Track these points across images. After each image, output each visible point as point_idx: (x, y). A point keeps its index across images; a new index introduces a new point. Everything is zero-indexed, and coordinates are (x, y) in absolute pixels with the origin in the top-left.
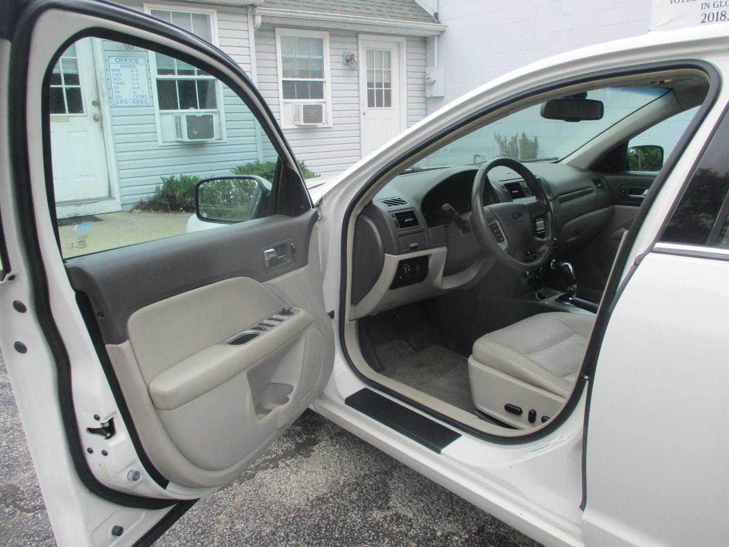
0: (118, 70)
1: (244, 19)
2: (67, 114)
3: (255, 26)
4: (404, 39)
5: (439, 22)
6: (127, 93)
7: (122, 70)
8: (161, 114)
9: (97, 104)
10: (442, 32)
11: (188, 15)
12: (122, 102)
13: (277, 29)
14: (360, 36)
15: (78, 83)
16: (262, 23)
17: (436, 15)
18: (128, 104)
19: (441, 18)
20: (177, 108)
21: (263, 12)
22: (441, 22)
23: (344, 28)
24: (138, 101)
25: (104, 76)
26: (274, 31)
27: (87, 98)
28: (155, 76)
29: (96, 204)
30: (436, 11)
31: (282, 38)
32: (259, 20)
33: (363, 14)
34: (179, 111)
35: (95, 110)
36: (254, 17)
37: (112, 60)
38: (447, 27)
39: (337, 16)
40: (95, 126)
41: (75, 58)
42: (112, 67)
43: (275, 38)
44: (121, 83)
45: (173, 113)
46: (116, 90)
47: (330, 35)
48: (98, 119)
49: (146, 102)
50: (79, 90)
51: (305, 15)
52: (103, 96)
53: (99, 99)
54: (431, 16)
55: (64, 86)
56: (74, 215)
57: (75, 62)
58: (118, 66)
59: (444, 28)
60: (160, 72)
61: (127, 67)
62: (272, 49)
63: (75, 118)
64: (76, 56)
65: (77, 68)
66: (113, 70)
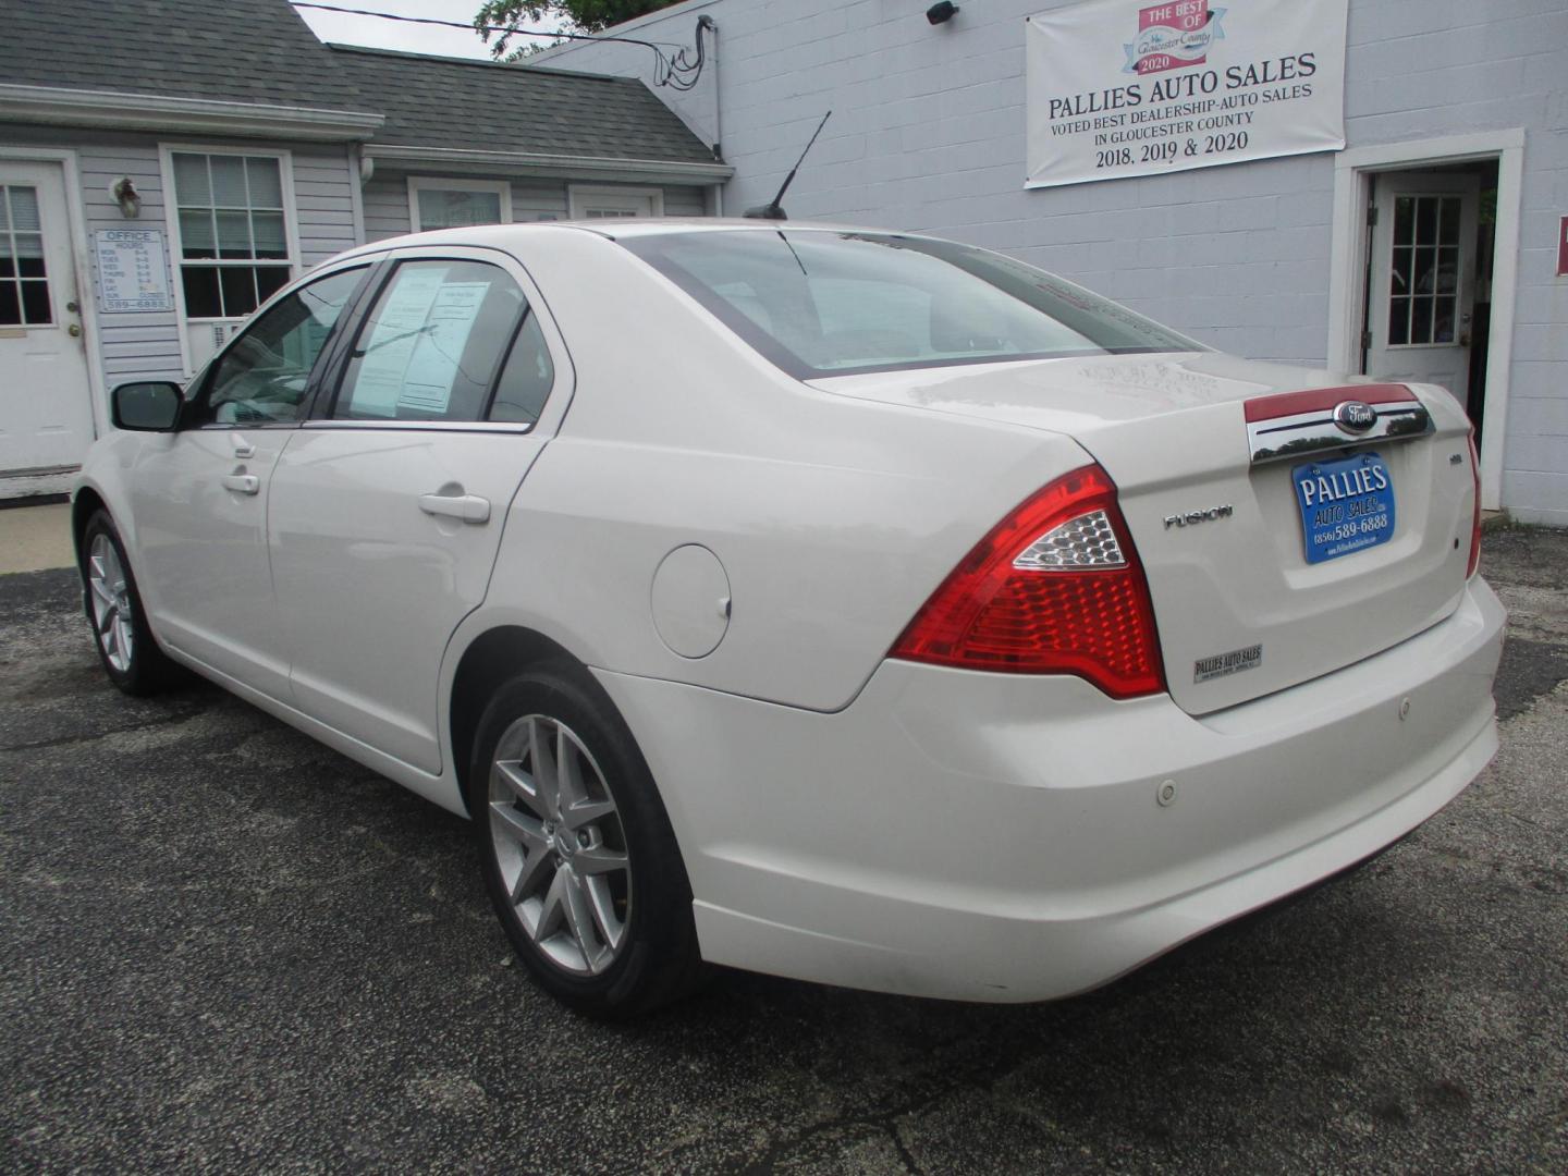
0: (113, 252)
1: (341, 163)
2: (24, 325)
3: (363, 173)
4: (659, 191)
5: (722, 162)
6: (128, 289)
7: (120, 252)
8: (189, 324)
9: (75, 307)
10: (728, 178)
11: (238, 160)
12: (118, 304)
13: (410, 179)
14: (572, 188)
15: (43, 274)
16: (376, 169)
17: (717, 148)
18: (130, 308)
19: (726, 153)
20: (220, 315)
21: (374, 152)
22: (727, 161)
23: (534, 175)
24: (147, 304)
25: (86, 262)
26: (405, 182)
27: (59, 297)
28: (178, 259)
29: (69, 475)
30: (717, 143)
31: (421, 193)
32: (368, 165)
33: (572, 151)
34: (224, 318)
35: (71, 318)
36: (360, 160)
37: (102, 235)
38: (734, 169)
39: (522, 156)
40: (72, 345)
41: (37, 232)
42: (102, 246)
43: (406, 194)
44: (118, 273)
45: (212, 323)
46: (110, 285)
47: (513, 187)
48: (76, 332)
49: (162, 303)
50: (44, 284)
51: (455, 155)
52: (86, 296)
53: (78, 301)
54: (708, 150)
55: (18, 279)
56: (31, 493)
57: (38, 239)
58: (112, 246)
59: (732, 171)
60: (188, 254)
61: (128, 246)
62: (401, 212)
63: (38, 332)
64: (39, 229)
65: (40, 249)
66: (104, 252)
